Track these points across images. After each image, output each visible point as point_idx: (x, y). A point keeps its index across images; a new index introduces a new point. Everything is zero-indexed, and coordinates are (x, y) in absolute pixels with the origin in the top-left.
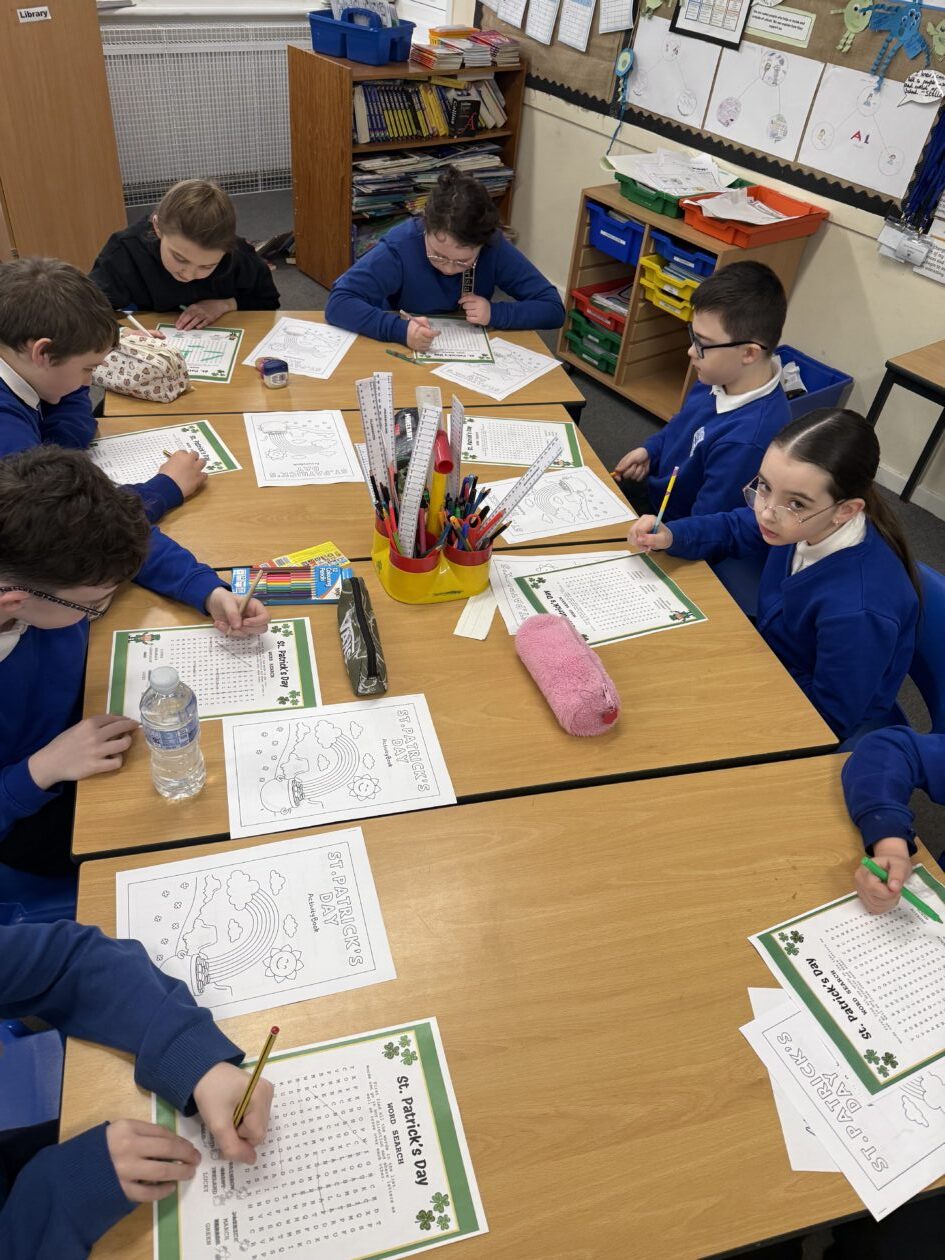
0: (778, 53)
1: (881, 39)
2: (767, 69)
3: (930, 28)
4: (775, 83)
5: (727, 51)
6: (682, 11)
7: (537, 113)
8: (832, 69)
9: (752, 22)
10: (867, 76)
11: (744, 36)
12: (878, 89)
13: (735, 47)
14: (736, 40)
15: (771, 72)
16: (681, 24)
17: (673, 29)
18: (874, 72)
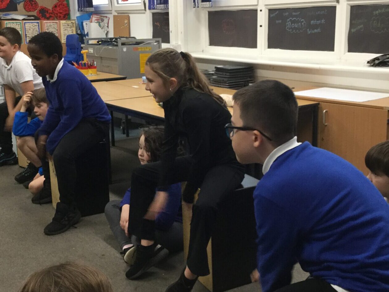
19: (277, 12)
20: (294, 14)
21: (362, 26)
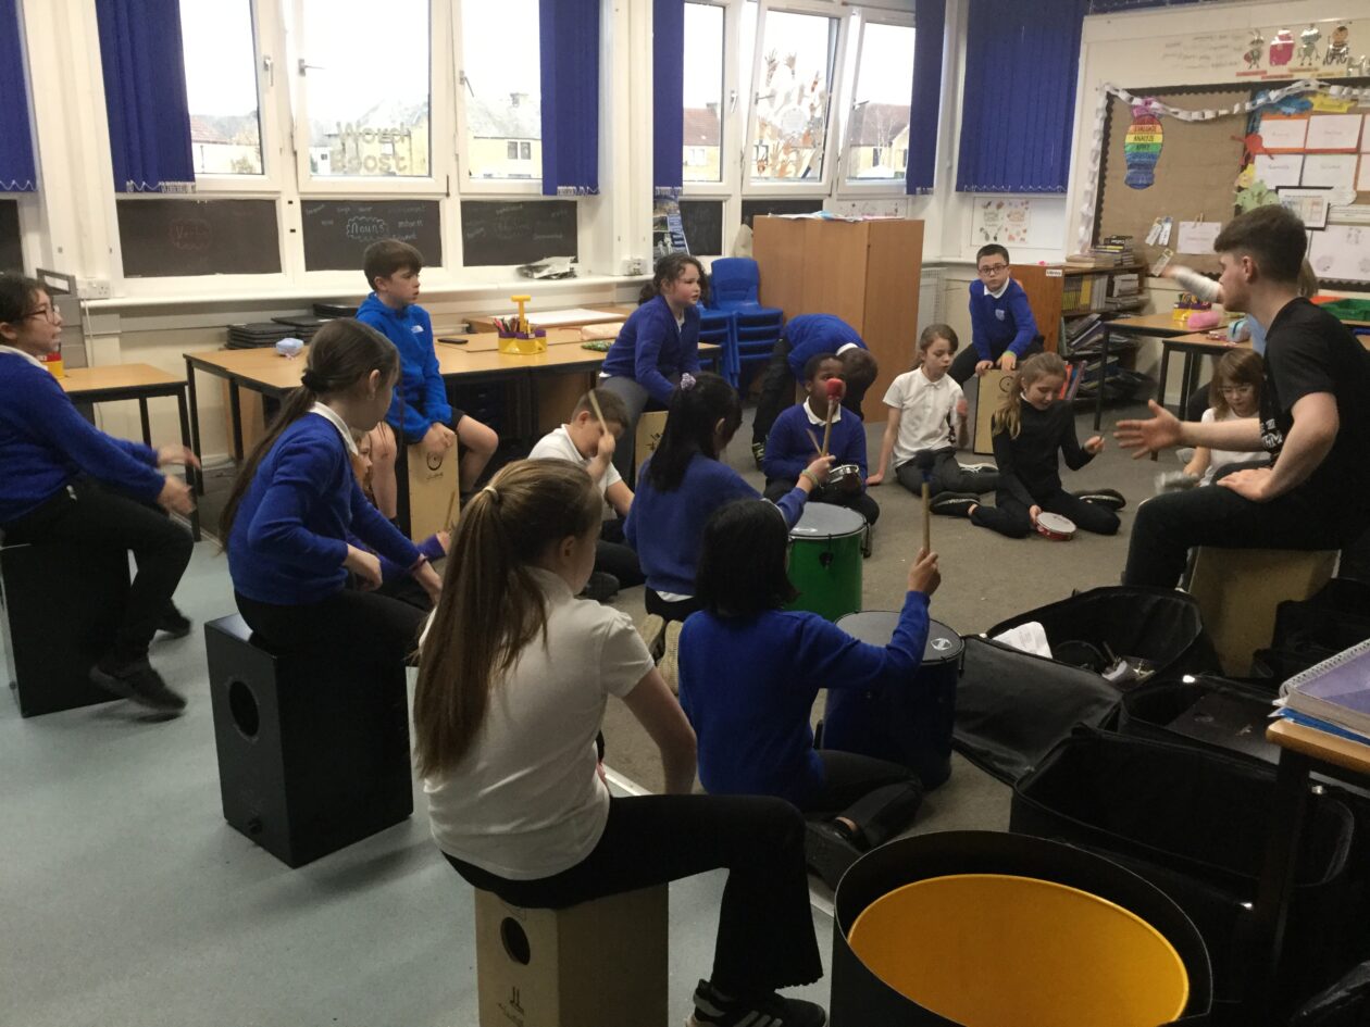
0: (1355, 227)
2: (1349, 236)
4: (1357, 242)
5: (1315, 232)
7: (1153, 291)
9: (1331, 215)
11: (1327, 223)
13: (1322, 229)
14: (1322, 225)
15: (1353, 238)
19: (323, 206)
20: (362, 210)
21: (482, 229)
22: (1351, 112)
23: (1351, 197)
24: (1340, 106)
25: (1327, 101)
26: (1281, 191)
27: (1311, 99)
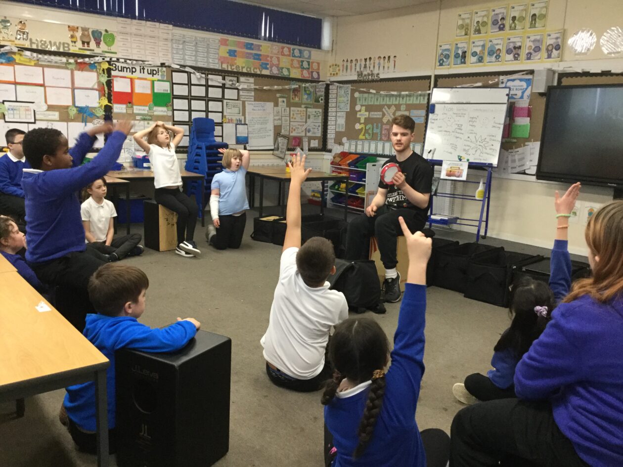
0: (50, 122)
1: (81, 115)
3: (93, 111)
5: (30, 124)
6: (6, 117)
8: (70, 124)
9: (37, 116)
10: (81, 123)
11: (35, 120)
12: (86, 125)
13: (33, 123)
14: (33, 121)
16: (7, 120)
17: (6, 122)
18: (82, 122)
22: (36, 65)
23: (45, 107)
24: (30, 62)
25: (22, 58)
26: (5, 103)
27: (13, 56)
